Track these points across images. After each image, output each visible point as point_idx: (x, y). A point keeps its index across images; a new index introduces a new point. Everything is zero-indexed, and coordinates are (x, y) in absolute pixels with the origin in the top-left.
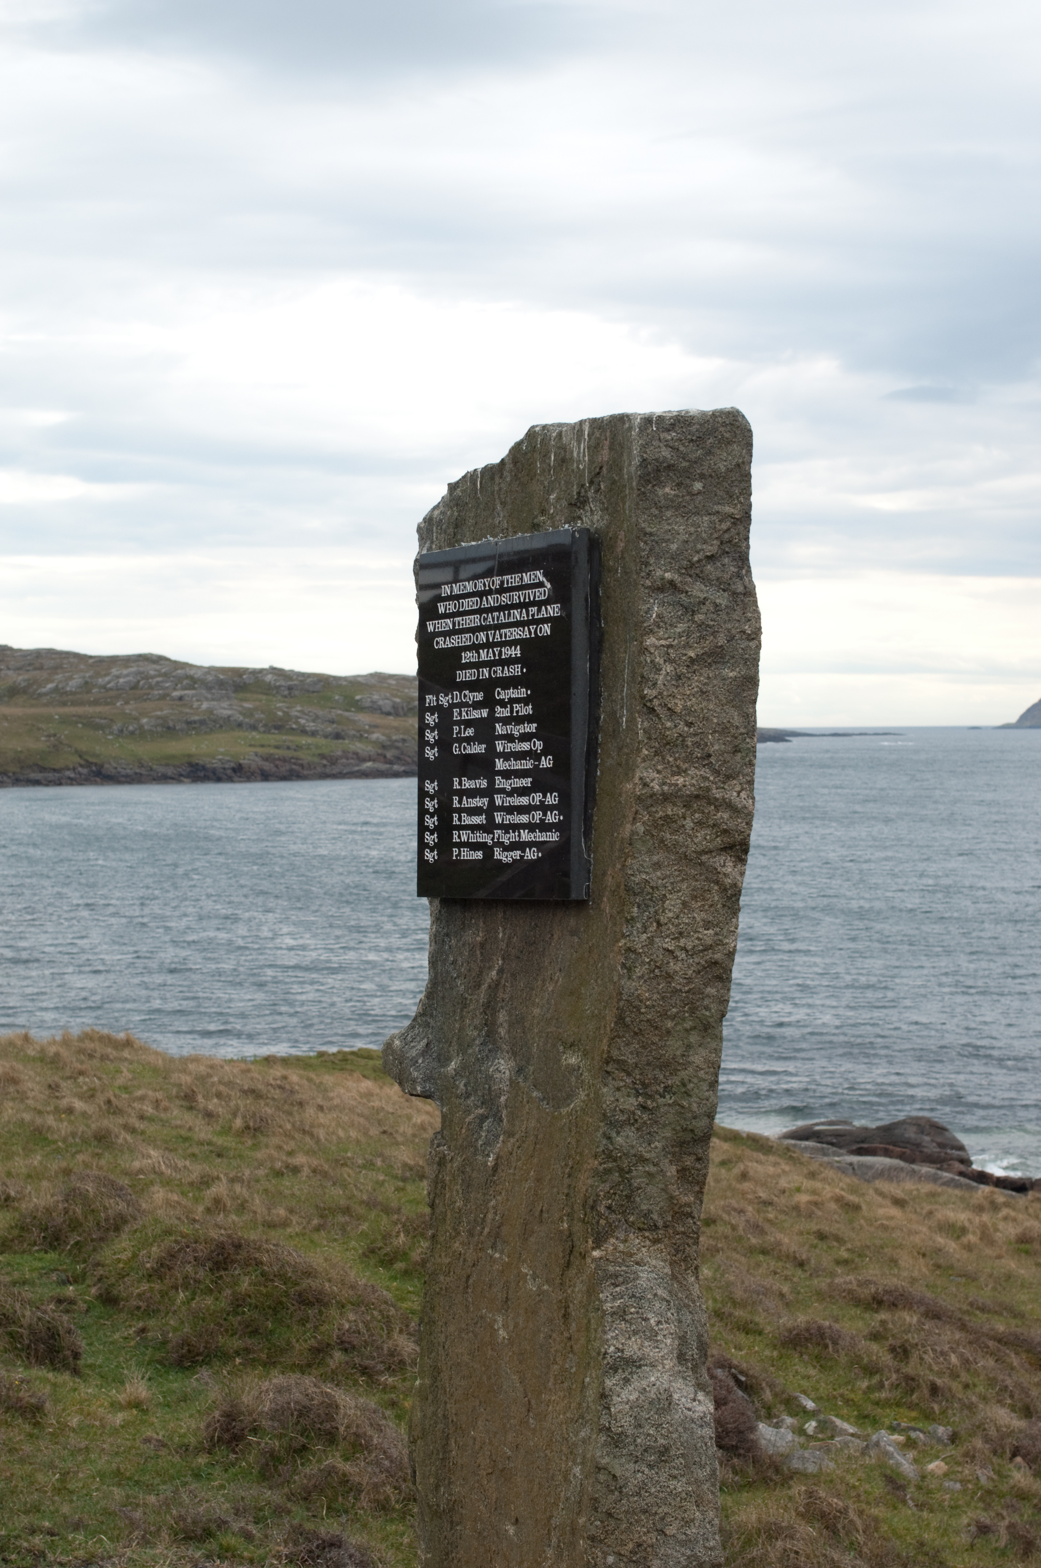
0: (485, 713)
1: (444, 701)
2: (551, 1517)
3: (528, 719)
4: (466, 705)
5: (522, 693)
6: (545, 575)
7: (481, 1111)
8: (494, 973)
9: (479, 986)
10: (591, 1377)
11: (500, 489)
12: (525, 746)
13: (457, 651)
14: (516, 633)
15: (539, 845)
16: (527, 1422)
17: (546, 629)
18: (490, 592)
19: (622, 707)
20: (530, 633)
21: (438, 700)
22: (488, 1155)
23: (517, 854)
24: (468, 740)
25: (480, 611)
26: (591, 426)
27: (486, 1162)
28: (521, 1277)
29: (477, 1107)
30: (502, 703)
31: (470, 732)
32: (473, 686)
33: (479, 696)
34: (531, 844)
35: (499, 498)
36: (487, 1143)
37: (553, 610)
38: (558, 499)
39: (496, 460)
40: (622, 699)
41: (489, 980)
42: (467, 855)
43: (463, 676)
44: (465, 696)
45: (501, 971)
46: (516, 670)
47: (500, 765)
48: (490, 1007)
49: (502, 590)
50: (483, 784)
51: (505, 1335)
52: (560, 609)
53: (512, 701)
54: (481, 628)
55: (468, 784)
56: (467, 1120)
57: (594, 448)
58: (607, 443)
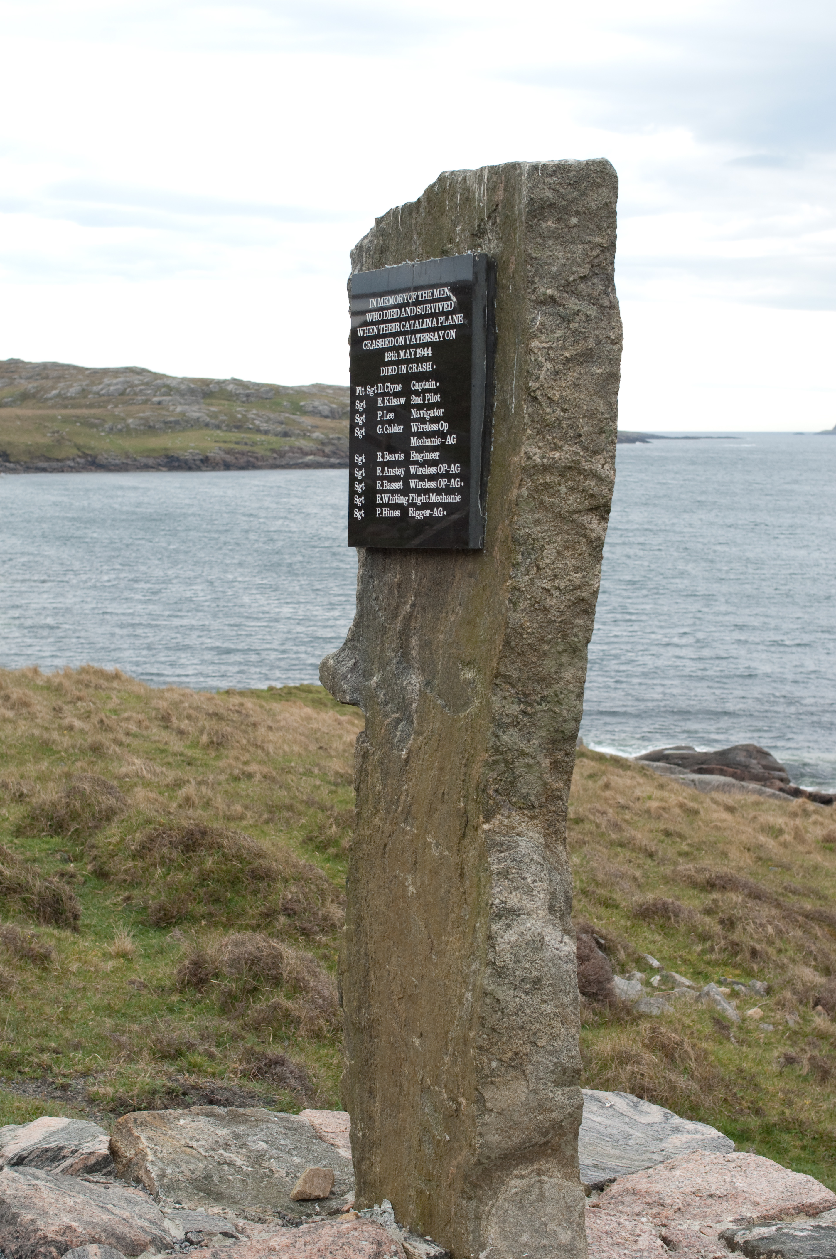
0: (403, 401)
1: (371, 391)
2: (448, 1032)
3: (437, 405)
4: (388, 394)
5: (433, 385)
6: (451, 291)
7: (396, 715)
8: (408, 607)
9: (396, 617)
10: (481, 923)
11: (417, 222)
12: (435, 427)
13: (381, 352)
14: (428, 337)
15: (445, 506)
16: (431, 958)
17: (452, 334)
18: (407, 304)
19: (511, 396)
20: (439, 337)
21: (365, 390)
22: (402, 750)
23: (427, 513)
24: (390, 422)
25: (400, 320)
26: (489, 172)
27: (400, 755)
28: (427, 845)
29: (393, 712)
30: (417, 393)
31: (391, 416)
32: (393, 379)
33: (398, 388)
34: (438, 505)
35: (416, 229)
36: (401, 741)
37: (458, 319)
38: (463, 230)
39: (414, 199)
40: (512, 390)
41: (404, 613)
42: (388, 513)
43: (386, 371)
44: (387, 387)
45: (413, 606)
46: (428, 367)
47: (414, 442)
48: (404, 634)
49: (417, 303)
50: (401, 457)
51: (414, 890)
52: (464, 318)
53: (425, 391)
54: (401, 333)
55: (389, 457)
56: (386, 722)
57: (492, 190)
58: (502, 185)
